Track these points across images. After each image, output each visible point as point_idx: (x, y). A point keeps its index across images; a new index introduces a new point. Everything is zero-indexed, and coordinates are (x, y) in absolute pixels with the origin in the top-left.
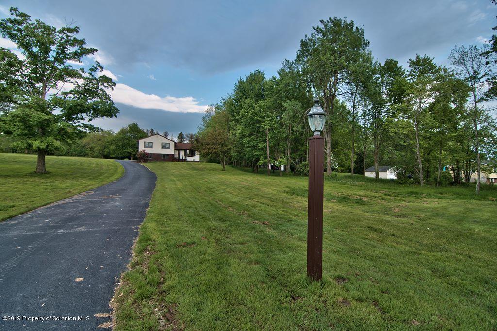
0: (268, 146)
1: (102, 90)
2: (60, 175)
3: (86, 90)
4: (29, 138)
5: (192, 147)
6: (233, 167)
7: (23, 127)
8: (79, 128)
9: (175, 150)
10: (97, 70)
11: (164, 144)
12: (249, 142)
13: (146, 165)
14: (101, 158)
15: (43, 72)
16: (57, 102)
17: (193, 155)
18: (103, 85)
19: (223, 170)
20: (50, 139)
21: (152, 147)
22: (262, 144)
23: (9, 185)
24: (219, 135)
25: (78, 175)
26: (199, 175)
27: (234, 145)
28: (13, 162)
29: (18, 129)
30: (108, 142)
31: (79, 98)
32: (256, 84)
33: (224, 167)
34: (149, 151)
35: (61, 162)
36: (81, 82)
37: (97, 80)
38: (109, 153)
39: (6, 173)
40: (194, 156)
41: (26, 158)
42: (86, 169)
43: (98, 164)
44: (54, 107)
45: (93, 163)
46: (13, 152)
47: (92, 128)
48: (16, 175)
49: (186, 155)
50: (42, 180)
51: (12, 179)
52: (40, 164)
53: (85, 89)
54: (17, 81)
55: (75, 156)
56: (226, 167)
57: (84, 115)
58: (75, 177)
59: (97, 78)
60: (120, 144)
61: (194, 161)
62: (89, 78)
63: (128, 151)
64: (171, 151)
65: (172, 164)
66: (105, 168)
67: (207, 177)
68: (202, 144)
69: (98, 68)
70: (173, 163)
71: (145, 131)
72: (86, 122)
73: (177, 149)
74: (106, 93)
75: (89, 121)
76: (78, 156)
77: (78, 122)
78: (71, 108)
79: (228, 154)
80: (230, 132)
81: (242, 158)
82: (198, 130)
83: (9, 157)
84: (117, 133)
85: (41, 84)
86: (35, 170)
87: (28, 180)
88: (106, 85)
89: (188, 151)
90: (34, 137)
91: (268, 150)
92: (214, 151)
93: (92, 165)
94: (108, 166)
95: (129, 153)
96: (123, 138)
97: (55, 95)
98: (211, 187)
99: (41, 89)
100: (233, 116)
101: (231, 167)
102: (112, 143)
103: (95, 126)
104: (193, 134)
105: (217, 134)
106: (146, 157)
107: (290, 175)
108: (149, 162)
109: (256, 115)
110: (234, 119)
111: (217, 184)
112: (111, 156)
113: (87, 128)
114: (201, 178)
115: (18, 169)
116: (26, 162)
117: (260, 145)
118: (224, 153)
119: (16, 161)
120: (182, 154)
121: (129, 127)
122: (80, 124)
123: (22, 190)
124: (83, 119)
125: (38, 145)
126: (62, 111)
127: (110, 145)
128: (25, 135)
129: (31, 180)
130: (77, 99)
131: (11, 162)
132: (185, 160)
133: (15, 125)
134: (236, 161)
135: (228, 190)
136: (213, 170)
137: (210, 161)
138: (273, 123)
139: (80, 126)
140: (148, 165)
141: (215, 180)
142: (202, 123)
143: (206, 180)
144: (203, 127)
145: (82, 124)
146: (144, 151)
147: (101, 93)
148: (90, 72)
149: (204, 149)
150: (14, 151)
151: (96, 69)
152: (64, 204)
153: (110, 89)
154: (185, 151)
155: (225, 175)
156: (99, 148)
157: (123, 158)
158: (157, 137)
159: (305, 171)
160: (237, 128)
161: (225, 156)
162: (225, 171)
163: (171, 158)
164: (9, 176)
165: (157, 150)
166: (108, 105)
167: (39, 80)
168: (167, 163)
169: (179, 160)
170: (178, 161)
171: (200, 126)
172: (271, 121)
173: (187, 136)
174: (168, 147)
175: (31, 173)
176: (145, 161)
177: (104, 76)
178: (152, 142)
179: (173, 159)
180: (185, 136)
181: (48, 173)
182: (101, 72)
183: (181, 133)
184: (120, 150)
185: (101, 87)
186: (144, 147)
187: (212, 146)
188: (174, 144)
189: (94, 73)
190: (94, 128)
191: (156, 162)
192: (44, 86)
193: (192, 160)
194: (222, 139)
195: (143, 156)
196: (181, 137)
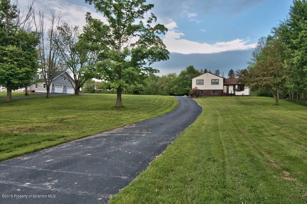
2: (130, 108)
5: (241, 82)
6: (289, 101)
8: (142, 71)
9: (224, 85)
10: (152, 21)
11: (213, 81)
14: (168, 95)
17: (241, 89)
18: (157, 32)
19: (276, 105)
21: (203, 84)
23: (93, 116)
24: (271, 65)
26: (246, 110)
27: (290, 75)
30: (172, 83)
33: (277, 101)
34: (200, 87)
38: (174, 91)
40: (243, 90)
42: (151, 104)
45: (158, 99)
47: (151, 70)
49: (235, 90)
51: (99, 112)
52: (119, 100)
56: (280, 101)
57: (145, 60)
59: (153, 28)
60: (181, 83)
61: (243, 95)
63: (187, 89)
64: (220, 86)
67: (256, 112)
68: (251, 77)
70: (222, 98)
71: (200, 72)
72: (147, 66)
73: (226, 83)
74: (160, 39)
75: (149, 65)
77: (142, 66)
79: (282, 86)
80: (285, 61)
81: (301, 90)
82: (248, 65)
84: (178, 75)
86: (115, 105)
88: (159, 31)
89: (237, 86)
92: (264, 83)
93: (156, 101)
95: (187, 90)
96: (182, 79)
97: (126, 47)
98: (258, 126)
99: (118, 45)
101: (287, 101)
102: (175, 83)
103: (153, 69)
105: (268, 65)
106: (198, 94)
108: (200, 98)
110: (290, 46)
111: (268, 122)
112: (175, 94)
113: (148, 71)
114: (248, 114)
118: (277, 85)
120: (231, 89)
121: (187, 69)
124: (144, 63)
127: (174, 85)
132: (234, 95)
134: (293, 93)
135: (282, 131)
136: (264, 104)
137: (262, 95)
139: (143, 70)
141: (264, 116)
142: (252, 57)
143: (254, 115)
144: (253, 62)
145: (144, 67)
146: (196, 88)
147: (157, 39)
148: (148, 24)
149: (253, 82)
151: (152, 19)
153: (162, 34)
154: (234, 85)
155: (279, 109)
156: (166, 87)
157: (182, 95)
158: (207, 75)
160: (295, 55)
161: (279, 88)
162: (278, 105)
163: (220, 93)
164: (101, 109)
165: (207, 86)
168: (216, 97)
169: (228, 94)
170: (227, 96)
171: (250, 61)
173: (237, 72)
174: (217, 83)
175: (113, 107)
176: (197, 96)
177: (159, 25)
178: (203, 80)
179: (222, 94)
180: (235, 72)
181: (123, 107)
182: (155, 21)
183: (232, 70)
184: (181, 89)
185: (156, 34)
186: (197, 84)
187: (262, 78)
188: (224, 80)
189: (150, 24)
190: (153, 70)
191: (206, 97)
192: (120, 42)
193: (241, 95)
194: (274, 69)
195: (196, 93)
196: (232, 73)
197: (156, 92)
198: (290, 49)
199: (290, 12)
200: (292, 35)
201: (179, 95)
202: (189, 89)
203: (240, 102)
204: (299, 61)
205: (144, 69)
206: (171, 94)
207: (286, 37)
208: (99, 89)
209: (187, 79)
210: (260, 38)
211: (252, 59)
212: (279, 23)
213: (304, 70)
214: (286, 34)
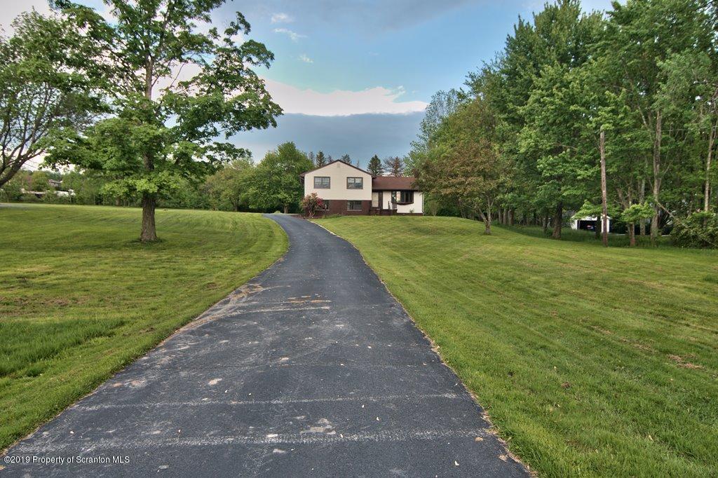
0: (603, 175)
1: (249, 71)
2: (180, 244)
3: (220, 75)
4: (128, 175)
5: (418, 184)
6: (499, 225)
7: (118, 155)
9: (374, 191)
10: (239, 31)
11: (351, 181)
12: (553, 165)
13: (322, 223)
14: (233, 211)
15: (147, 46)
16: (173, 103)
17: (408, 200)
18: (249, 60)
19: (485, 234)
20: (164, 175)
21: (329, 188)
22: (586, 169)
23: (102, 267)
25: (210, 244)
26: (443, 246)
27: (512, 175)
28: (101, 220)
29: (112, 157)
30: (245, 181)
31: (208, 92)
32: (561, 29)
33: (487, 227)
34: (323, 195)
35: (175, 220)
36: (211, 59)
37: (239, 52)
38: (247, 200)
39: (93, 243)
40: (412, 202)
41: (120, 213)
42: (219, 233)
43: (236, 223)
44: (167, 113)
45: (228, 222)
46: (97, 204)
47: (231, 150)
48: (109, 244)
49: (395, 201)
50: (154, 256)
51: (103, 254)
52: (147, 224)
53: (218, 71)
54: (106, 68)
55: (191, 208)
57: (218, 125)
58: (207, 249)
59: (238, 48)
60: (266, 183)
61: (411, 214)
62: (223, 50)
63: (279, 196)
64: (366, 194)
65: (370, 221)
66: (251, 231)
69: (241, 25)
72: (221, 139)
73: (377, 190)
74: (257, 78)
75: (226, 138)
76: (196, 208)
77: (208, 140)
78: (196, 112)
82: (412, 149)
83: (95, 213)
84: (259, 162)
85: (144, 71)
86: (137, 236)
87: (130, 257)
88: (255, 59)
89: (398, 194)
90: (137, 172)
91: (604, 184)
92: (469, 189)
93: (227, 225)
94: (254, 226)
95: (280, 200)
96: (269, 172)
97: (167, 90)
99: (143, 80)
100: (504, 110)
102: (250, 181)
103: (237, 147)
104: (401, 157)
106: (319, 208)
107: (658, 244)
108: (326, 218)
109: (573, 100)
112: (250, 207)
113: (224, 152)
115: (110, 234)
116: (122, 221)
117: (579, 172)
119: (105, 219)
120: (387, 199)
121: (280, 150)
122: (211, 143)
123: (126, 278)
124: (216, 133)
125: (146, 186)
126: (179, 120)
127: (249, 186)
128: (123, 169)
129: (135, 254)
130: (205, 93)
131: (98, 221)
132: (394, 212)
133: (105, 152)
136: (462, 232)
138: (620, 116)
139: (212, 149)
140: (328, 224)
142: (421, 134)
144: (423, 142)
145: (215, 143)
146: (314, 195)
147: (248, 77)
148: (227, 37)
150: (99, 201)
151: (238, 28)
152: (220, 320)
153: (263, 66)
154: (393, 193)
156: (230, 192)
157: (271, 210)
158: (339, 166)
159: (702, 236)
162: (490, 234)
163: (364, 208)
164: (99, 247)
165: (337, 192)
166: (262, 101)
167: (141, 62)
168: (360, 218)
169: (381, 212)
170: (381, 214)
171: (417, 140)
172: (614, 112)
173: (387, 162)
174: (359, 186)
175: (133, 242)
176: (318, 214)
177: (251, 43)
178: (329, 177)
179: (370, 211)
180: (382, 163)
181: (160, 241)
182: (246, 33)
183: (376, 157)
184: (265, 195)
185: (247, 65)
186: (315, 187)
187: (463, 179)
188: (373, 179)
189: (233, 38)
190: (235, 150)
191: (338, 217)
192: (150, 74)
193: (408, 212)
194: (485, 163)
195: (313, 206)
196: (376, 165)
197: (198, 202)
198: (506, 123)
199: (506, 47)
200: (511, 96)
201: (259, 210)
202: (286, 198)
203: (414, 229)
204: (531, 147)
205: (215, 146)
206: (242, 208)
207: (498, 97)
208: (33, 190)
209: (279, 174)
210: (435, 94)
211: (421, 138)
212: (481, 66)
213: (538, 166)
214: (499, 91)
